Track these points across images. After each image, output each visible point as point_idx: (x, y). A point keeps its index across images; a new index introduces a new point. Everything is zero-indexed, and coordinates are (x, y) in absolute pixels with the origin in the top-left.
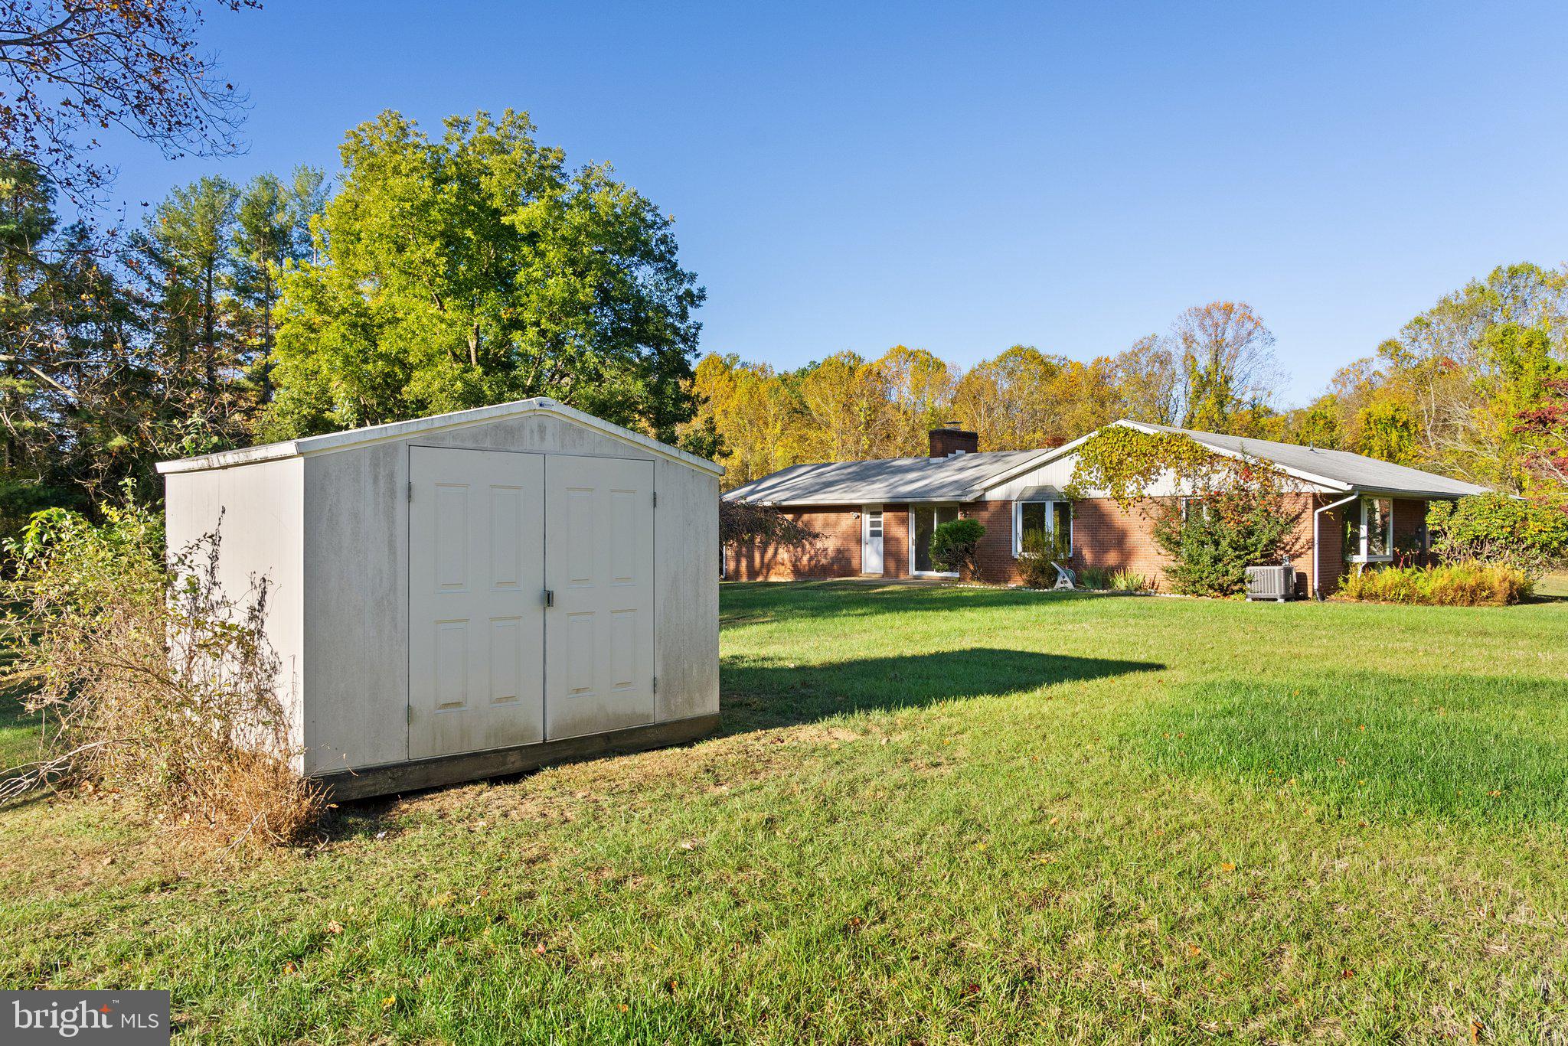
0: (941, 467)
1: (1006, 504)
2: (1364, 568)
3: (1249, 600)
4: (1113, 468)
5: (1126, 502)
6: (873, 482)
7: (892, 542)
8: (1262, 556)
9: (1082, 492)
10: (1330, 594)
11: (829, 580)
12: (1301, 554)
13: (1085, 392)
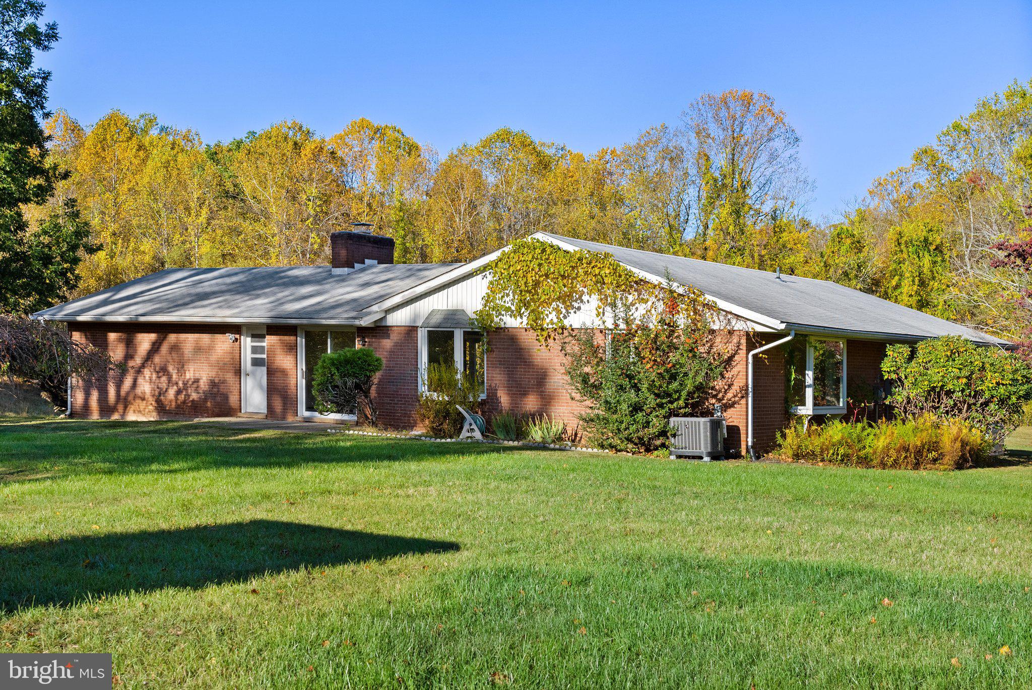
0: (343, 280)
1: (411, 331)
2: (809, 421)
3: (673, 457)
4: (529, 292)
5: (545, 333)
6: (258, 296)
7: (279, 374)
8: (686, 406)
9: (496, 320)
10: (767, 453)
11: (196, 420)
12: (734, 403)
13: (583, 192)
